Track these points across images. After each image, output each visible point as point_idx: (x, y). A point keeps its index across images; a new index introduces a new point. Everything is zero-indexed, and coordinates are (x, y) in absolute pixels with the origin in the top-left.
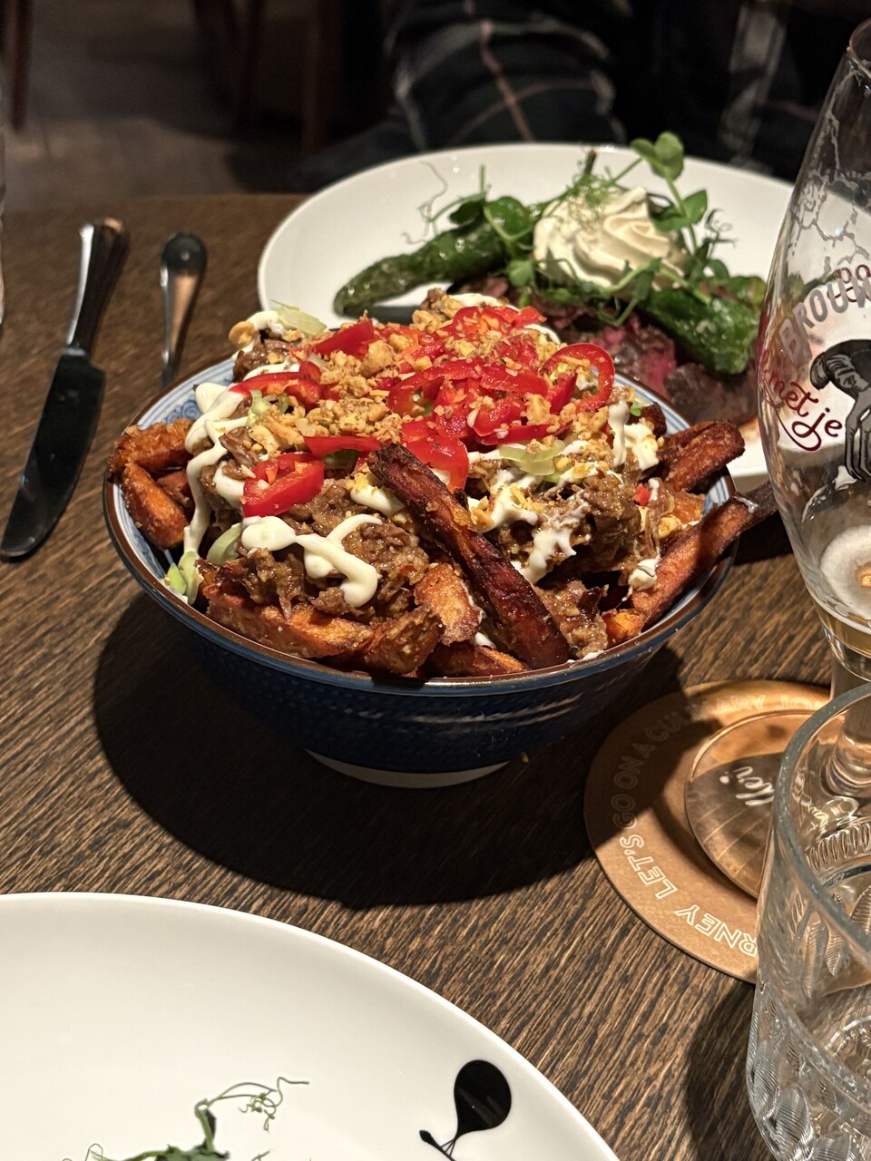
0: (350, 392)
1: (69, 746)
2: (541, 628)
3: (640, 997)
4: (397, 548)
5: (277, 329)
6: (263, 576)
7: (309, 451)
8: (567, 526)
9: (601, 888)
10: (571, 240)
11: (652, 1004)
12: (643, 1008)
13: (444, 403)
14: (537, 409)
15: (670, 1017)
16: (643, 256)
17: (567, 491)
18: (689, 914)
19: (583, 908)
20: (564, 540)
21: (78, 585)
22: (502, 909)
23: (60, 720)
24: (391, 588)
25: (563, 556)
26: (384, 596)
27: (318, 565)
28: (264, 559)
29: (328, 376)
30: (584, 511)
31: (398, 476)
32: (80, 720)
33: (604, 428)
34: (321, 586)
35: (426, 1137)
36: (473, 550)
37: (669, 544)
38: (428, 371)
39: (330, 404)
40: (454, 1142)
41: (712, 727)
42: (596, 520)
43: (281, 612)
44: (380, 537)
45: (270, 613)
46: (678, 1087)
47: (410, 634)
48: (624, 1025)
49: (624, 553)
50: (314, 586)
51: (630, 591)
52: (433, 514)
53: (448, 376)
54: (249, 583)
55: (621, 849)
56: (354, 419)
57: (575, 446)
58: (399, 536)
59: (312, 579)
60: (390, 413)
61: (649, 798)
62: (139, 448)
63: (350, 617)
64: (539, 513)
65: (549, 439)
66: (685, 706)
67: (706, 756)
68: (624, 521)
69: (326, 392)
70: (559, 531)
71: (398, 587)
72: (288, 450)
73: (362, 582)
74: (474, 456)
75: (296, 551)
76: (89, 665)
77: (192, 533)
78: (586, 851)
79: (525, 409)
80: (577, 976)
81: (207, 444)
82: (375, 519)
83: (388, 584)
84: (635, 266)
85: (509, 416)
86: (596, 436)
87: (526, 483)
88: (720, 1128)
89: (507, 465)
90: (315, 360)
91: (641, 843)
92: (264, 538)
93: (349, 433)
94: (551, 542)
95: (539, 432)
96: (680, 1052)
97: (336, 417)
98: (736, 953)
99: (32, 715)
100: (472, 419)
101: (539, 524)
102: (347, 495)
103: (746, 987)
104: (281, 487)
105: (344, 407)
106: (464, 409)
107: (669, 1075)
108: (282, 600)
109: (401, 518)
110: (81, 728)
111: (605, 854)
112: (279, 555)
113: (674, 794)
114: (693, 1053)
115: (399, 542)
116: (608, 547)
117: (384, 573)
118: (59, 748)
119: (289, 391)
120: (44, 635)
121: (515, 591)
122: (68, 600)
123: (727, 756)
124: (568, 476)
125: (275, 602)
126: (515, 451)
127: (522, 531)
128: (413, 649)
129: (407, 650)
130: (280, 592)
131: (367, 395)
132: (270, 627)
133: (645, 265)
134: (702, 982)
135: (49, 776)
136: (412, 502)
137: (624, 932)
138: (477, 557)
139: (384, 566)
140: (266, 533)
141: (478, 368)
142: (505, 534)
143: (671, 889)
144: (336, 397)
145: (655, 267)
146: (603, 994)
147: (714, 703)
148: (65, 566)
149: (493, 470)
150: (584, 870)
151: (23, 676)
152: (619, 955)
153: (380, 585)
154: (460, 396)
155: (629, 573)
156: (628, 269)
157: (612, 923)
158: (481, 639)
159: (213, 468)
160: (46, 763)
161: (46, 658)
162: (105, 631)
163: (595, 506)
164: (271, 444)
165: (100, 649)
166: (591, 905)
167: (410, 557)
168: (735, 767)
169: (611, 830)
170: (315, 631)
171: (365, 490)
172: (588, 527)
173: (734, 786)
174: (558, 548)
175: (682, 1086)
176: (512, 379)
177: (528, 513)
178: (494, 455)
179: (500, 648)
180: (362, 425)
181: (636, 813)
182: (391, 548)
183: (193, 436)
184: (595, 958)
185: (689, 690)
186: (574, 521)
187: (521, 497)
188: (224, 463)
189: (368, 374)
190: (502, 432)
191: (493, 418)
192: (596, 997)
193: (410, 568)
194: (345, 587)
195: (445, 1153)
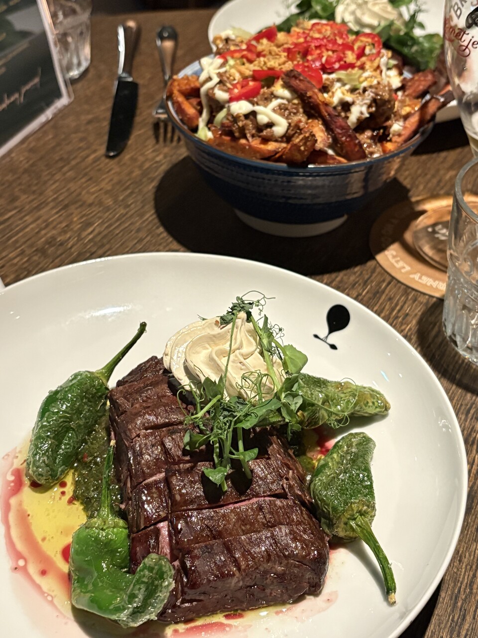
0: (270, 53)
1: (148, 224)
2: (356, 145)
3: (397, 305)
4: (295, 114)
5: (233, 37)
6: (240, 124)
7: (255, 76)
8: (365, 104)
9: (378, 270)
10: (353, 13)
11: (402, 307)
12: (398, 308)
13: (311, 55)
14: (350, 57)
15: (409, 310)
16: (386, 19)
17: (365, 90)
18: (416, 277)
19: (371, 276)
20: (364, 109)
21: (140, 167)
22: (337, 277)
23: (142, 215)
24: (292, 130)
25: (364, 116)
26: (289, 134)
27: (262, 119)
28: (240, 117)
29: (260, 48)
30: (372, 97)
31: (295, 83)
32: (150, 214)
33: (378, 67)
34: (263, 128)
35: (316, 336)
36: (327, 112)
37: (406, 117)
38: (303, 43)
39: (262, 59)
40: (327, 337)
41: (423, 212)
42: (378, 101)
43: (248, 140)
44: (286, 109)
45: (243, 141)
46: (414, 332)
47: (304, 141)
48: (391, 313)
49: (388, 118)
50: (260, 128)
51: (391, 136)
52: (310, 97)
53: (313, 45)
54: (234, 129)
55: (386, 256)
56: (273, 63)
57: (366, 74)
58: (295, 109)
59: (261, 126)
60: (287, 62)
61: (397, 237)
62: (179, 85)
63: (276, 141)
64: (353, 99)
65: (356, 69)
66: (411, 205)
67: (422, 222)
68: (389, 101)
69: (259, 55)
70: (362, 106)
71: (295, 130)
72: (245, 78)
73: (281, 127)
74: (325, 76)
75: (254, 114)
76: (150, 196)
77: (203, 120)
78: (372, 257)
79: (345, 57)
80: (370, 298)
81: (209, 79)
82: (285, 102)
83: (291, 128)
84: (383, 24)
85: (340, 59)
86: (375, 70)
87: (348, 87)
88: (432, 346)
89: (339, 80)
90: (254, 43)
91: (394, 253)
92: (240, 108)
93: (271, 69)
94: (359, 111)
95: (352, 66)
96: (414, 322)
97: (265, 63)
98: (437, 289)
99: (130, 214)
100: (324, 60)
101: (353, 103)
102: (272, 94)
103: (441, 301)
104: (244, 90)
105: (268, 59)
106: (320, 57)
107: (410, 329)
108: (248, 135)
109: (296, 101)
110: (150, 219)
111: (380, 257)
112: (247, 116)
113: (408, 236)
114: (420, 322)
115: (295, 111)
116: (382, 115)
117: (290, 124)
118: (144, 225)
119: (243, 57)
120: (130, 185)
121: (344, 129)
122: (137, 172)
123: (431, 221)
124: (365, 84)
125: (245, 137)
126: (342, 74)
127: (346, 106)
128: (305, 148)
129: (302, 148)
130: (247, 132)
131: (277, 55)
132: (243, 148)
133: (387, 23)
134: (423, 299)
135: (142, 235)
136: (301, 93)
137: (389, 283)
138: (329, 115)
139: (290, 121)
140: (241, 107)
141: (325, 41)
142: (339, 108)
143: (408, 268)
144: (264, 56)
145: (391, 24)
146: (381, 304)
147: (424, 204)
148: (133, 159)
149: (333, 82)
150: (371, 264)
151: (123, 200)
152: (387, 291)
153: (288, 129)
154: (318, 51)
155: (391, 126)
156: (379, 25)
157: (384, 281)
158: (330, 152)
159: (213, 89)
160: (138, 230)
161: (132, 193)
162: (155, 184)
163: (377, 94)
164: (238, 76)
165: (154, 190)
166: (375, 275)
167: (300, 117)
168: (434, 225)
169: (382, 248)
170: (262, 146)
171: (279, 89)
172: (374, 105)
173: (434, 232)
174: (362, 113)
175: (416, 332)
176: (339, 45)
177: (349, 98)
178: (333, 76)
179: (338, 154)
180: (276, 65)
181: (392, 242)
182: (292, 114)
183: (203, 77)
184: (378, 292)
185: (414, 199)
186: (368, 102)
187: (345, 92)
188: (218, 86)
189: (278, 46)
190: (337, 66)
191: (333, 60)
192: (378, 305)
193: (300, 121)
194: (275, 129)
195: (324, 341)
